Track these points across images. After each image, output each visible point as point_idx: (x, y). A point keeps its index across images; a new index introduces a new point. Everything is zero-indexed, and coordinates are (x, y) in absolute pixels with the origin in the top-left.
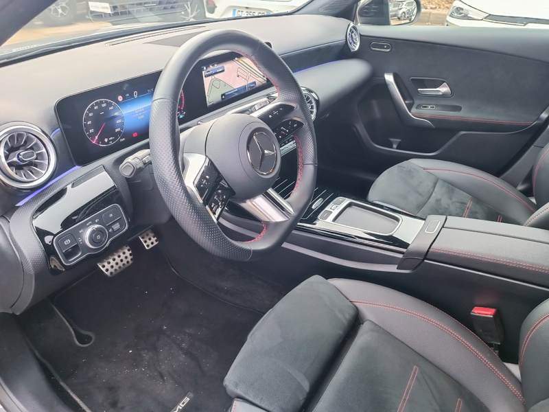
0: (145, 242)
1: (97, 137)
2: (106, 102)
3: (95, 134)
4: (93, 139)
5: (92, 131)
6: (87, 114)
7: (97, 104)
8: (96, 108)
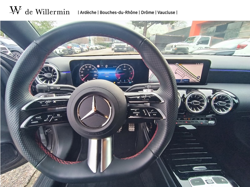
0: (130, 128)
1: (84, 79)
2: (91, 66)
3: (83, 77)
4: (82, 79)
5: (82, 75)
6: (82, 69)
7: (87, 66)
8: (86, 67)
